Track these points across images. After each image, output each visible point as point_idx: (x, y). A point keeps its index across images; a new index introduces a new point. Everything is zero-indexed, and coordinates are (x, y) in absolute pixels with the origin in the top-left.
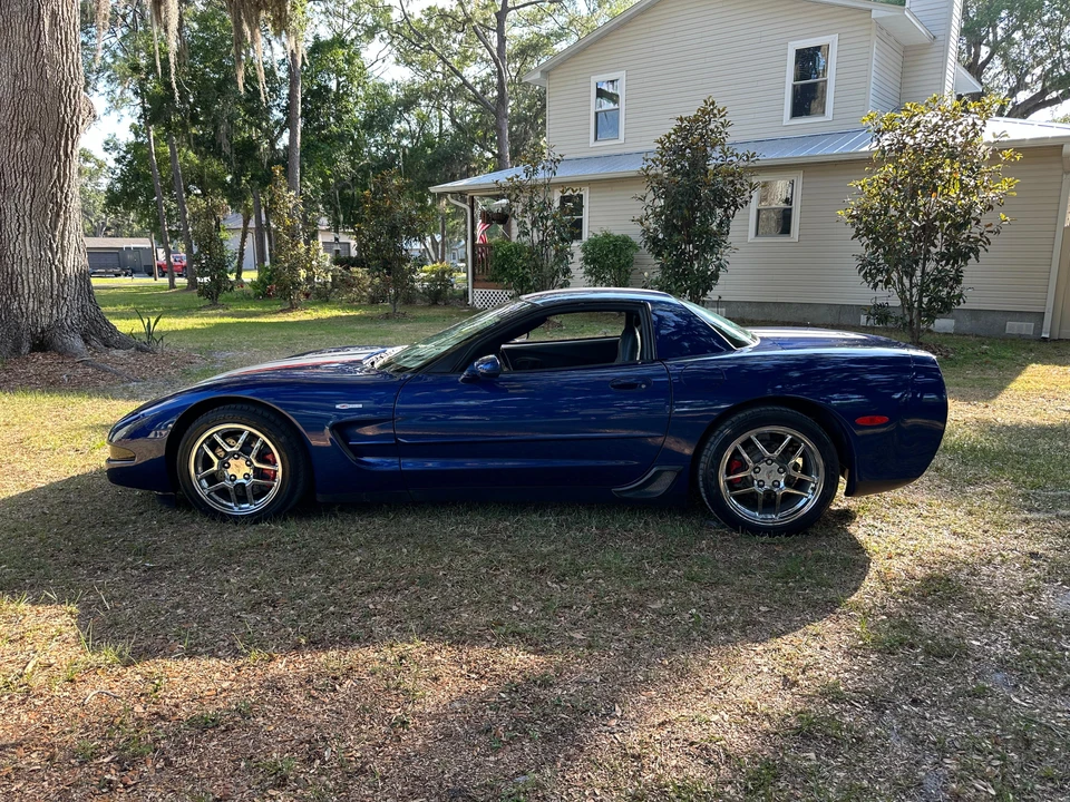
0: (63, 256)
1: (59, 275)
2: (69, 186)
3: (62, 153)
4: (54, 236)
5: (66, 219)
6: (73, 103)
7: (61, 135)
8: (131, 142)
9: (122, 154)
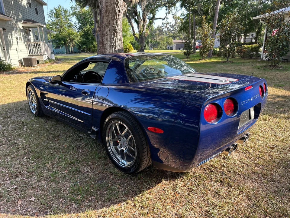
0: (116, 44)
1: (114, 49)
2: (117, 26)
3: (116, 18)
4: (114, 39)
5: (117, 35)
6: (118, 4)
7: (115, 13)
8: (187, 13)
9: (185, 17)
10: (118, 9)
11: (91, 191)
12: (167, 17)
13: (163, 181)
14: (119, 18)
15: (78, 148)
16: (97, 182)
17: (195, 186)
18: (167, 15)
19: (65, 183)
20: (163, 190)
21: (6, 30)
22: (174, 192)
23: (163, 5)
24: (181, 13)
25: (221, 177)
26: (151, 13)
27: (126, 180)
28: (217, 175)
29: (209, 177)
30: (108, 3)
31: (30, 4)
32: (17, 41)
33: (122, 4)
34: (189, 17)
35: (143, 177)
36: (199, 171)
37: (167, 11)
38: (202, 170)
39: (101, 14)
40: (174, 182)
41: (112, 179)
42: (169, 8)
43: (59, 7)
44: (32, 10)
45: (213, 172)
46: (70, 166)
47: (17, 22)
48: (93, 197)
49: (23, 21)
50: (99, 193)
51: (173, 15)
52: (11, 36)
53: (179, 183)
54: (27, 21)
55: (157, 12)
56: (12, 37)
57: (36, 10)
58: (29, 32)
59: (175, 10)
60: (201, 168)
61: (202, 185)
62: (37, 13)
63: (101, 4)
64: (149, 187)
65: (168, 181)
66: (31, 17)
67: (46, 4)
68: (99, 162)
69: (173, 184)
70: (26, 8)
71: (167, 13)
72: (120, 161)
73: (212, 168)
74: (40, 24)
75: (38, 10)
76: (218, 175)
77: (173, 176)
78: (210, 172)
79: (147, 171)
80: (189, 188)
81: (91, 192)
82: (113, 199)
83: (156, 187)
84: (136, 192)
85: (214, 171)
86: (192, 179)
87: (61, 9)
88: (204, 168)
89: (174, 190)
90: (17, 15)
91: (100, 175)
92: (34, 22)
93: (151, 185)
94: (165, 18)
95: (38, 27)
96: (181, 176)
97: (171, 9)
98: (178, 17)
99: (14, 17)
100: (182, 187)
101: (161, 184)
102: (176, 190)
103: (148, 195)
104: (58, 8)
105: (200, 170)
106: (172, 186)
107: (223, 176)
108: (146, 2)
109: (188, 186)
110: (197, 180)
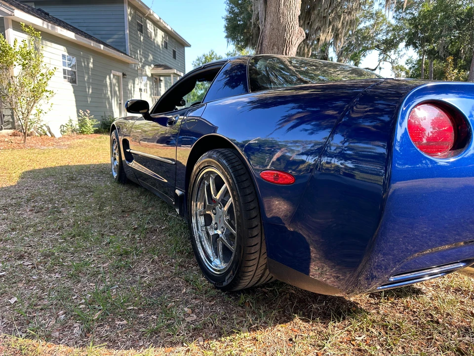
3: (284, 53)
6: (290, 31)
7: (284, 46)
8: (418, 59)
9: (413, 65)
10: (289, 39)
11: (128, 308)
12: (381, 65)
13: (297, 319)
14: (290, 53)
15: (153, 231)
16: (152, 294)
17: (378, 347)
18: (381, 63)
19: (91, 284)
20: (291, 340)
21: (127, 77)
22: (316, 351)
23: (376, 46)
24: (408, 58)
25: (460, 341)
26: (352, 59)
27: (210, 302)
28: (449, 334)
29: (423, 333)
30: (274, 29)
31: (166, 44)
32: (141, 94)
33: (297, 32)
34: (421, 66)
35: (252, 303)
36: (398, 315)
37: (381, 57)
38: (408, 313)
39: (261, 49)
40: (324, 327)
41: (185, 293)
42: (385, 51)
43: (211, 53)
44: (168, 53)
45: (437, 322)
46: (120, 257)
47: (143, 67)
48: (125, 322)
49: (153, 66)
50: (142, 315)
51: (392, 63)
52: (132, 86)
53: (337, 331)
54: (158, 66)
55: (363, 58)
56: (134, 87)
57: (174, 52)
58: (160, 83)
59: (397, 55)
60: (404, 309)
61: (400, 350)
62: (175, 57)
63: (262, 32)
64: (257, 327)
65: (308, 322)
66: (164, 62)
67: (189, 46)
68: (175, 258)
69: (320, 333)
70: (160, 49)
71: (380, 61)
72: (211, 262)
73: (436, 314)
74: (175, 71)
75: (176, 53)
76: (453, 333)
77: (325, 314)
78: (428, 321)
79: (265, 293)
80: (360, 350)
81: (128, 310)
82: (161, 334)
83: (275, 329)
84: (222, 331)
85: (440, 320)
86: (374, 330)
87: (213, 56)
88: (415, 310)
89: (319, 346)
90: (146, 57)
91: (164, 283)
92: (166, 67)
93: (265, 323)
94: (376, 68)
95: (172, 76)
96: (347, 317)
97: (388, 53)
98: (401, 66)
99: (141, 59)
100: (341, 342)
101: (289, 326)
102: (324, 346)
103: (246, 345)
104: (208, 55)
105: (400, 313)
106: (316, 336)
107: (467, 338)
108: (344, 42)
109: (359, 345)
110: (387, 333)
